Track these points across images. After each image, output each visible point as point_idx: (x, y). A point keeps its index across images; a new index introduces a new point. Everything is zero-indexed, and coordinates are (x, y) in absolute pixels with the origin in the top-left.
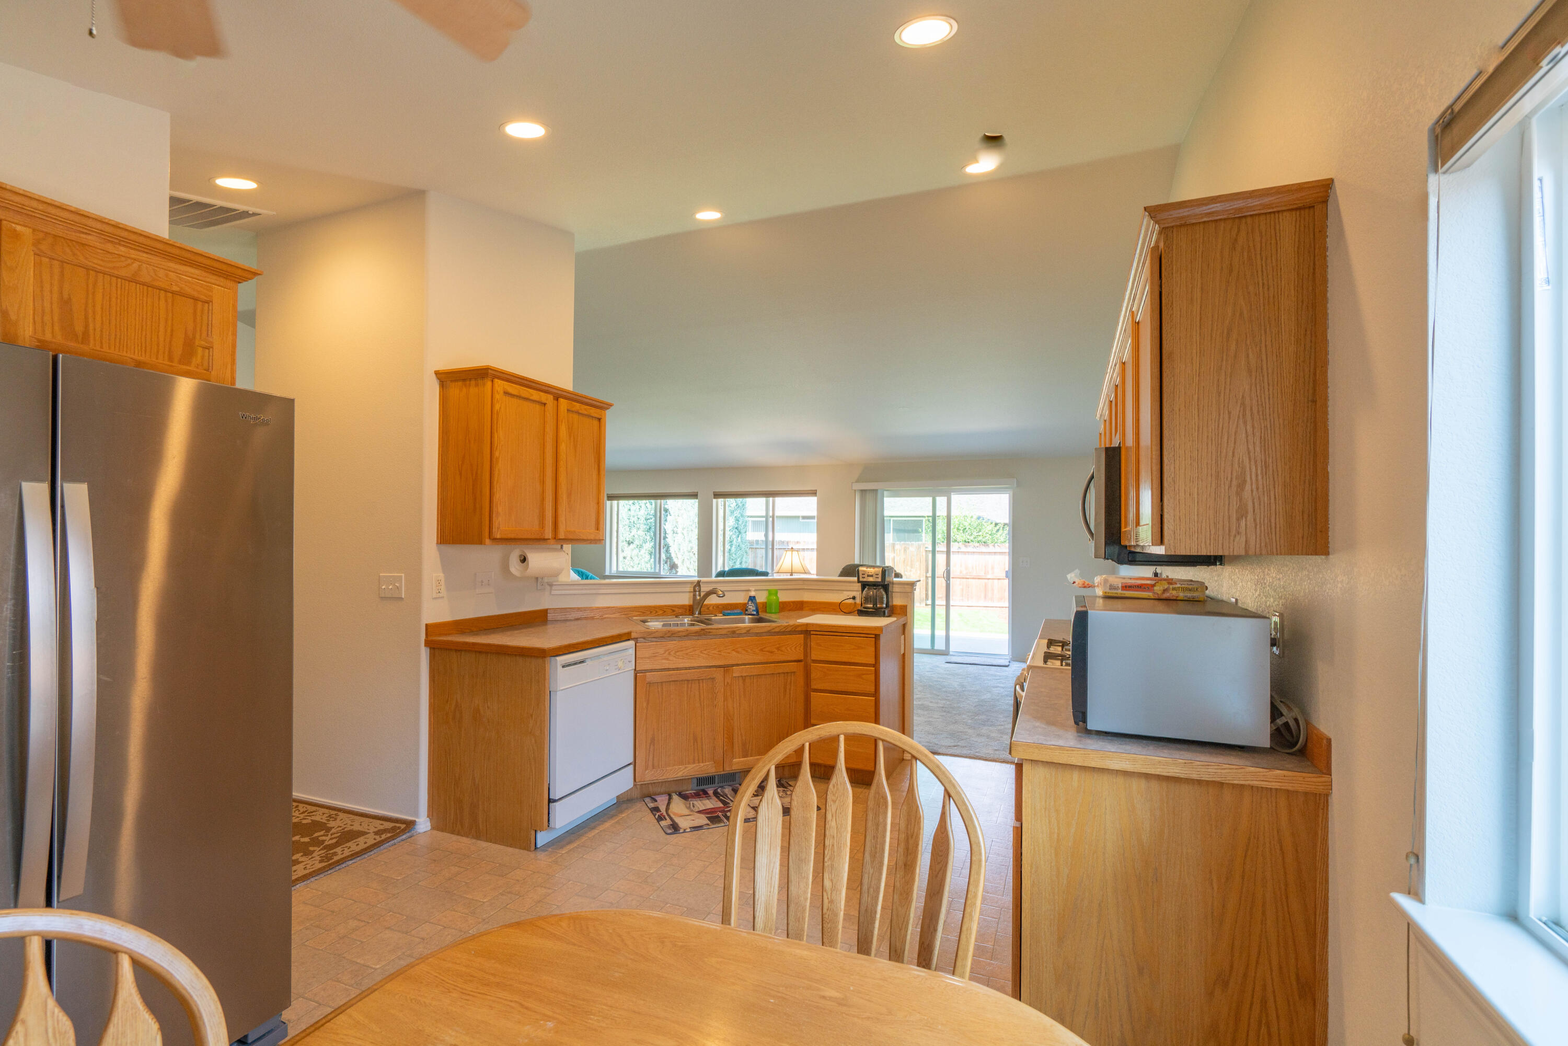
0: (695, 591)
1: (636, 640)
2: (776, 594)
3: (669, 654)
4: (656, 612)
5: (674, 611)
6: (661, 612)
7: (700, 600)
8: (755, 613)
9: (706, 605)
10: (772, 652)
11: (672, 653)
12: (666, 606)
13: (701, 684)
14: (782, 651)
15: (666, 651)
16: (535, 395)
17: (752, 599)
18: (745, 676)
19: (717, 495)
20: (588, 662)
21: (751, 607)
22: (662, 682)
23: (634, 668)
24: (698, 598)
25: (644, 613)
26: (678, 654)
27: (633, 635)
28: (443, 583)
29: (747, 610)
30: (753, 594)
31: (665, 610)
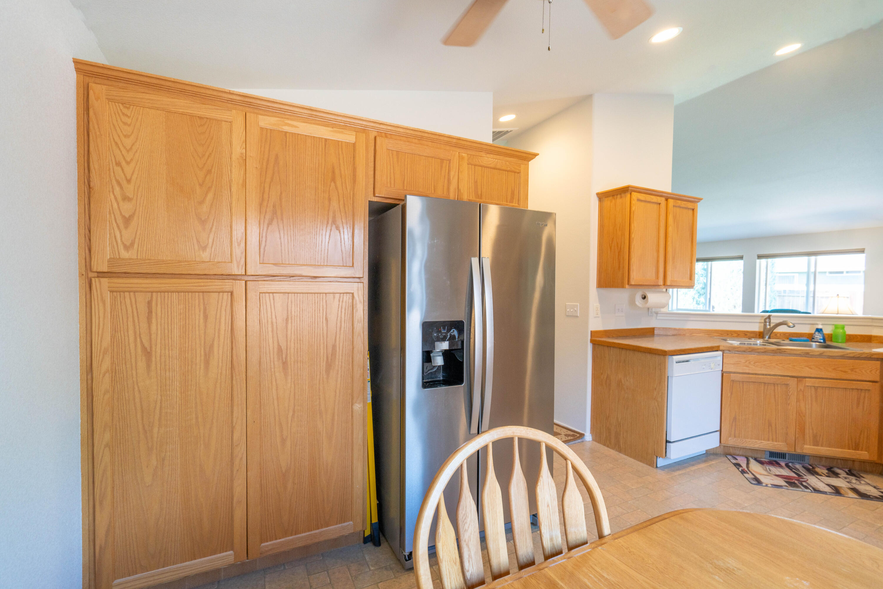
0: (765, 322)
1: (723, 351)
2: (843, 328)
3: (750, 363)
4: (732, 335)
5: (746, 335)
6: (736, 335)
7: (771, 329)
8: (822, 341)
9: (775, 333)
10: (845, 372)
11: (752, 363)
12: (740, 331)
13: (776, 387)
14: (856, 372)
15: (746, 361)
16: (654, 199)
17: (819, 330)
18: (817, 387)
19: (760, 257)
20: (692, 362)
21: (818, 336)
22: (743, 382)
23: (721, 369)
24: (768, 327)
25: (722, 334)
26: (756, 364)
27: (721, 348)
28: (599, 309)
29: (813, 339)
30: (820, 327)
31: (739, 333)
